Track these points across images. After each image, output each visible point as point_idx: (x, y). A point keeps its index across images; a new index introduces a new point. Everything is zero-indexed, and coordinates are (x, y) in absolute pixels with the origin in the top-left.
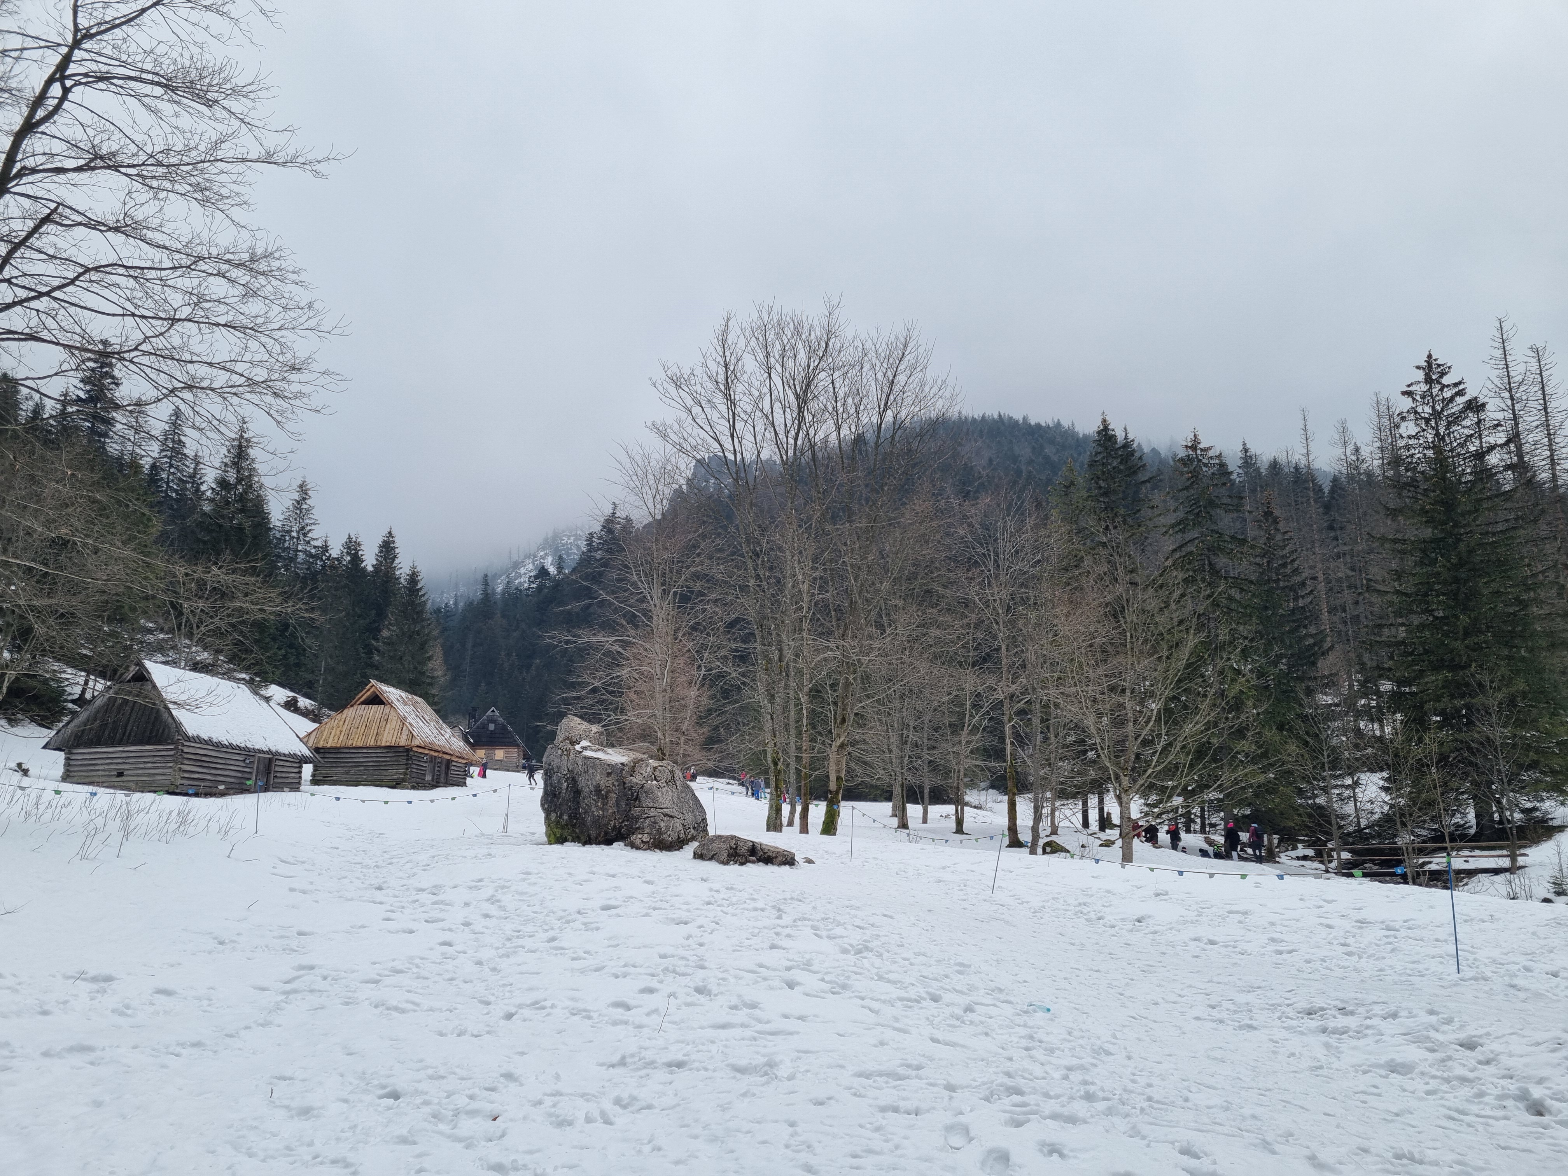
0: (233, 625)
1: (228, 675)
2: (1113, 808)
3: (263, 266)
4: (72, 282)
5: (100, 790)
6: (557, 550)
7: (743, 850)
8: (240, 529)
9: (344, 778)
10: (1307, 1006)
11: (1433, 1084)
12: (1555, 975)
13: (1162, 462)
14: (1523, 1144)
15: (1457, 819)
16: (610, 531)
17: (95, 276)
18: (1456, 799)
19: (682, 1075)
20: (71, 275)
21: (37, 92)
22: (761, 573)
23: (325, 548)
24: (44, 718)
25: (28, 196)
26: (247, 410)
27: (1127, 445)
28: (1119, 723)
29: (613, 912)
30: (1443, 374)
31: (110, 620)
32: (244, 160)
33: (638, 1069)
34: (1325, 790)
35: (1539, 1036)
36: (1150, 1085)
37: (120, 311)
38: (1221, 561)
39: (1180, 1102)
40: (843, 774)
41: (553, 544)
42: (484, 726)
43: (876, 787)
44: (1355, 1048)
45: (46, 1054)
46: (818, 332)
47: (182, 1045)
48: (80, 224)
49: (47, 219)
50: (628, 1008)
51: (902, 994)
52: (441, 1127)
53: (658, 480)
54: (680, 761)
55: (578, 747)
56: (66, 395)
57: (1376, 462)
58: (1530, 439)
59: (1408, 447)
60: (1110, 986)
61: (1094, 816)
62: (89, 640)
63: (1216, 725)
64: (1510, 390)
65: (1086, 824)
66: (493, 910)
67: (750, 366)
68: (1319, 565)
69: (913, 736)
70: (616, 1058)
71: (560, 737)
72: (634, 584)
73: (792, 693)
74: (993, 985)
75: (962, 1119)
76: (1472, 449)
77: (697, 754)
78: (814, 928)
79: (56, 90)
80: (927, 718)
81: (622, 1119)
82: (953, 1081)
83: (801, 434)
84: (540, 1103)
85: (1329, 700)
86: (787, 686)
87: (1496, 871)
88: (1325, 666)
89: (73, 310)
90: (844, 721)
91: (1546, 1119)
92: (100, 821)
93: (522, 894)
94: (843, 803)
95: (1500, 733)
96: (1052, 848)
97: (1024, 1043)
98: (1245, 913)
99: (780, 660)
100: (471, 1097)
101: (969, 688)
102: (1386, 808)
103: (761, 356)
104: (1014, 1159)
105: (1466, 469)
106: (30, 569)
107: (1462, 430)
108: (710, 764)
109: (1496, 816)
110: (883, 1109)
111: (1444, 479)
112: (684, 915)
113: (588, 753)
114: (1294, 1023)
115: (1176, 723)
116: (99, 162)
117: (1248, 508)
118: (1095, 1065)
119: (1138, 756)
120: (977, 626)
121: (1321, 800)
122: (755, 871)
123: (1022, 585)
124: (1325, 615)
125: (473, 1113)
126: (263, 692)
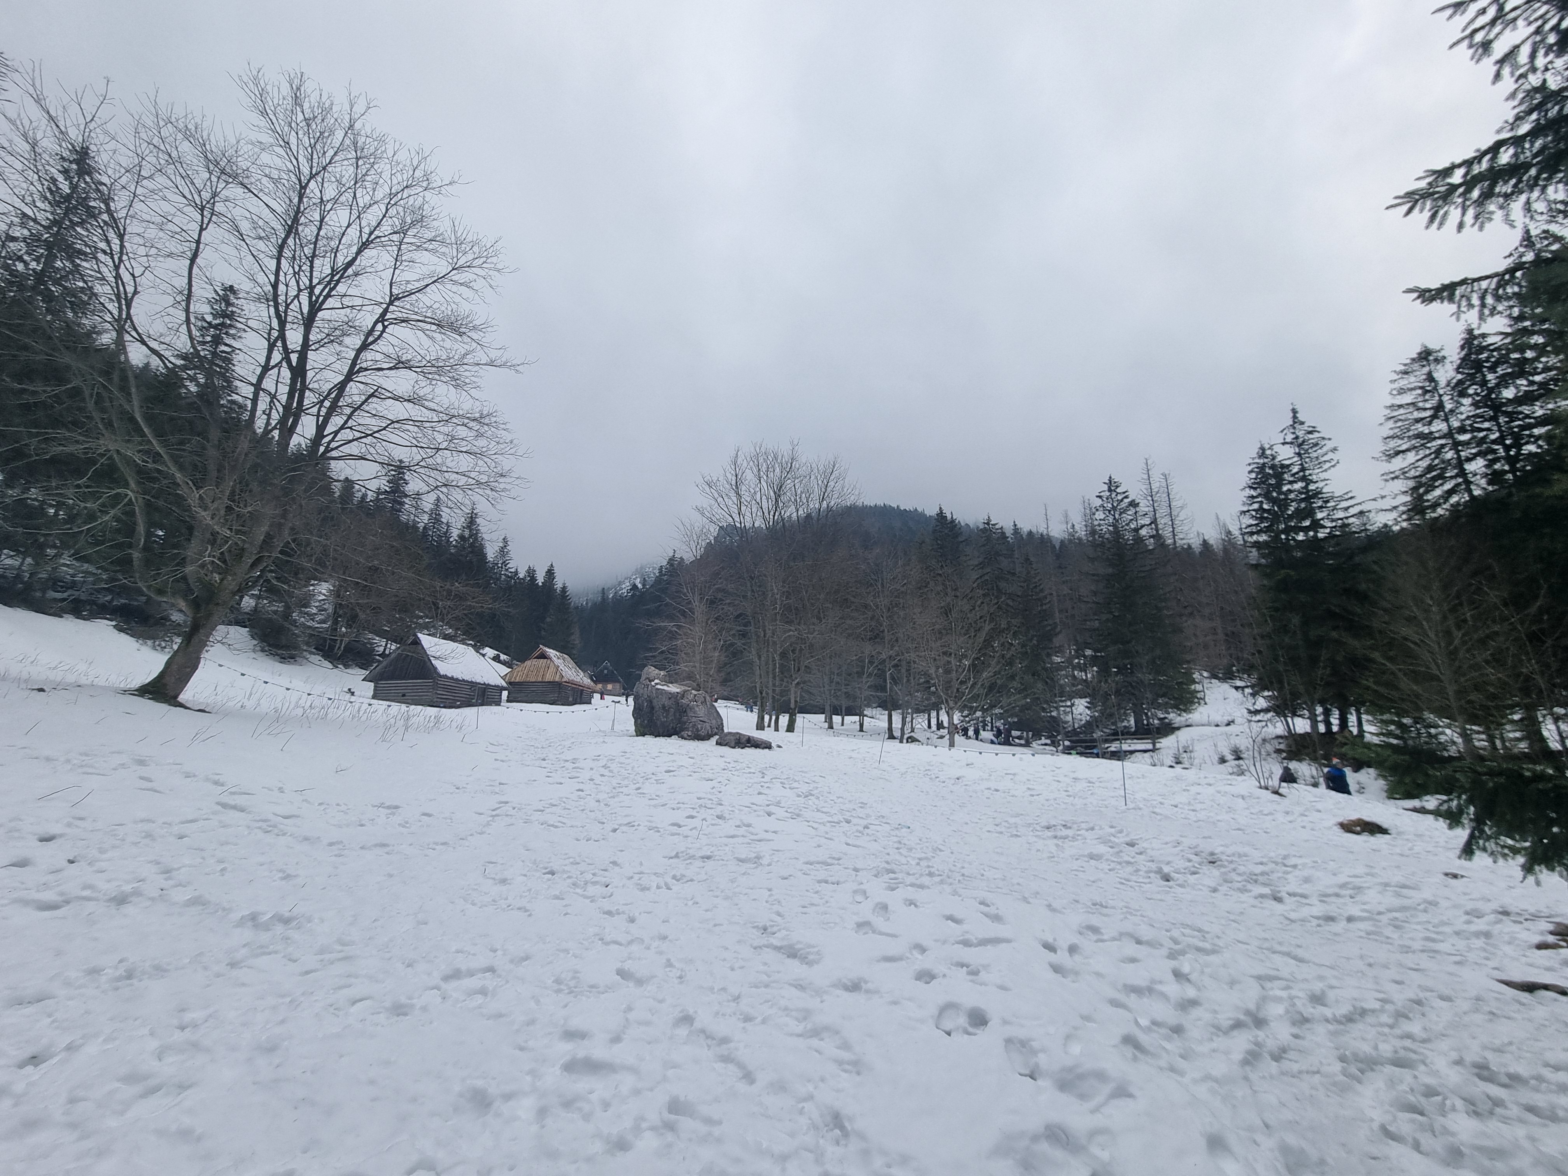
0: (465, 615)
1: (463, 642)
2: (944, 718)
3: (487, 421)
4: (384, 429)
5: (393, 703)
6: (643, 575)
7: (743, 740)
8: (471, 562)
9: (526, 699)
10: (1047, 824)
11: (1113, 865)
12: (1176, 806)
13: (971, 531)
14: (1159, 897)
15: (1125, 724)
16: (672, 565)
17: (396, 425)
18: (1125, 713)
19: (710, 863)
20: (384, 425)
21: (370, 328)
22: (754, 588)
23: (516, 573)
24: (363, 664)
25: (362, 383)
26: (476, 498)
27: (953, 521)
28: (948, 672)
29: (672, 774)
30: (1117, 487)
31: (400, 612)
32: (478, 364)
33: (685, 860)
34: (1057, 708)
35: (1168, 839)
36: (963, 868)
37: (410, 444)
38: (1003, 585)
39: (979, 876)
40: (798, 699)
41: (640, 572)
42: (602, 671)
43: (816, 706)
44: (1071, 846)
45: (362, 848)
46: (786, 458)
47: (437, 844)
48: (390, 398)
49: (372, 395)
50: (680, 826)
51: (830, 819)
52: (578, 891)
53: (698, 538)
54: (709, 691)
55: (653, 683)
56: (379, 489)
57: (1083, 533)
58: (1163, 521)
59: (1099, 525)
60: (942, 814)
61: (934, 722)
62: (388, 622)
63: (999, 673)
64: (1152, 496)
65: (929, 727)
66: (606, 772)
67: (749, 476)
68: (1054, 588)
69: (836, 679)
70: (673, 854)
71: (643, 678)
72: (685, 594)
73: (770, 655)
74: (879, 814)
75: (862, 887)
76: (1133, 526)
77: (718, 688)
78: (781, 783)
79: (379, 327)
80: (844, 669)
81: (676, 887)
82: (858, 867)
83: (777, 514)
84: (632, 878)
85: (1059, 660)
86: (768, 651)
87: (1145, 751)
88: (1057, 641)
89: (384, 443)
90: (799, 670)
91: (1171, 883)
92: (393, 721)
93: (621, 763)
94: (798, 715)
95: (1148, 678)
96: (912, 740)
97: (896, 845)
98: (1014, 774)
99: (765, 636)
100: (594, 874)
101: (867, 652)
102: (1088, 718)
103: (755, 470)
104: (890, 908)
105: (1129, 536)
106: (358, 583)
107: (1127, 517)
108: (725, 693)
109: (1145, 722)
110: (819, 882)
111: (1119, 542)
112: (711, 776)
113: (659, 687)
114: (1040, 833)
115: (978, 672)
116: (401, 365)
117: (1016, 556)
118: (934, 857)
119: (958, 690)
120: (872, 618)
121: (1054, 714)
122: (750, 752)
123: (896, 597)
124: (1057, 614)
125: (595, 883)
126: (481, 651)
